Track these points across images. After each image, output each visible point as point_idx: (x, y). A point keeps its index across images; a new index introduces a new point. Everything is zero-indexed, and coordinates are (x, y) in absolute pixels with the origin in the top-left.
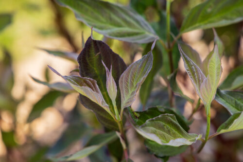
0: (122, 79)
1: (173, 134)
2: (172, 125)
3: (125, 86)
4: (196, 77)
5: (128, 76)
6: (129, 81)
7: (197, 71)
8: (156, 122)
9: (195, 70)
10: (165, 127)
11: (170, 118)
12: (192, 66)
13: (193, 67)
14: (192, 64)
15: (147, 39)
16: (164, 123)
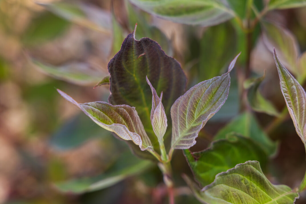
0: (177, 106)
1: (254, 192)
2: (253, 178)
3: (180, 116)
4: (298, 103)
5: (187, 103)
6: (188, 110)
7: (299, 94)
8: (230, 175)
9: (296, 92)
10: (243, 182)
11: (252, 167)
12: (292, 85)
13: (294, 87)
14: (293, 82)
15: (215, 17)
16: (241, 176)
